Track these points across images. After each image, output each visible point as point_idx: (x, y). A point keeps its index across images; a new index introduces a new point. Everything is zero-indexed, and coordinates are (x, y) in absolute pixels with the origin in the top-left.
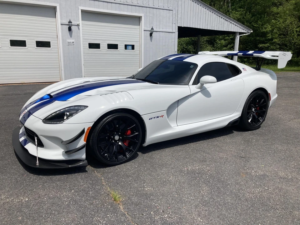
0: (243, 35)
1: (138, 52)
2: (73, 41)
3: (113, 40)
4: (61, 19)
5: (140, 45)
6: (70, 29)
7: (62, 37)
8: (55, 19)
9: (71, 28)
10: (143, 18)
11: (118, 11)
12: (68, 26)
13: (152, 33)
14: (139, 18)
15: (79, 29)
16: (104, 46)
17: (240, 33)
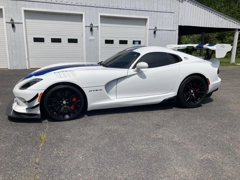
2: (94, 38)
3: (124, 38)
4: (86, 22)
5: (145, 41)
7: (86, 35)
8: (82, 23)
9: (92, 29)
11: (129, 15)
12: (90, 28)
15: (98, 29)
16: (116, 42)
17: (239, 30)
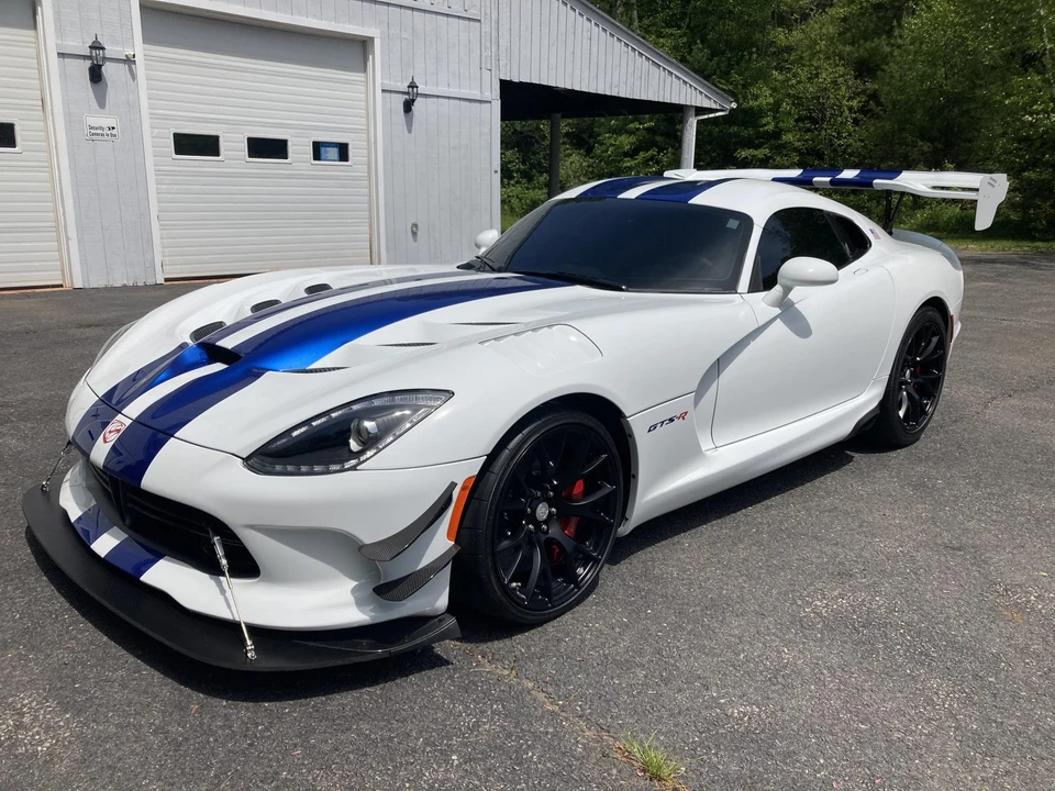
0: (706, 117)
1: (361, 171)
2: (112, 122)
5: (369, 144)
6: (96, 75)
7: (66, 103)
9: (100, 70)
10: (377, 42)
11: (286, 13)
12: (88, 63)
13: (413, 101)
14: (363, 45)
15: (134, 77)
16: (233, 146)
17: (700, 110)
